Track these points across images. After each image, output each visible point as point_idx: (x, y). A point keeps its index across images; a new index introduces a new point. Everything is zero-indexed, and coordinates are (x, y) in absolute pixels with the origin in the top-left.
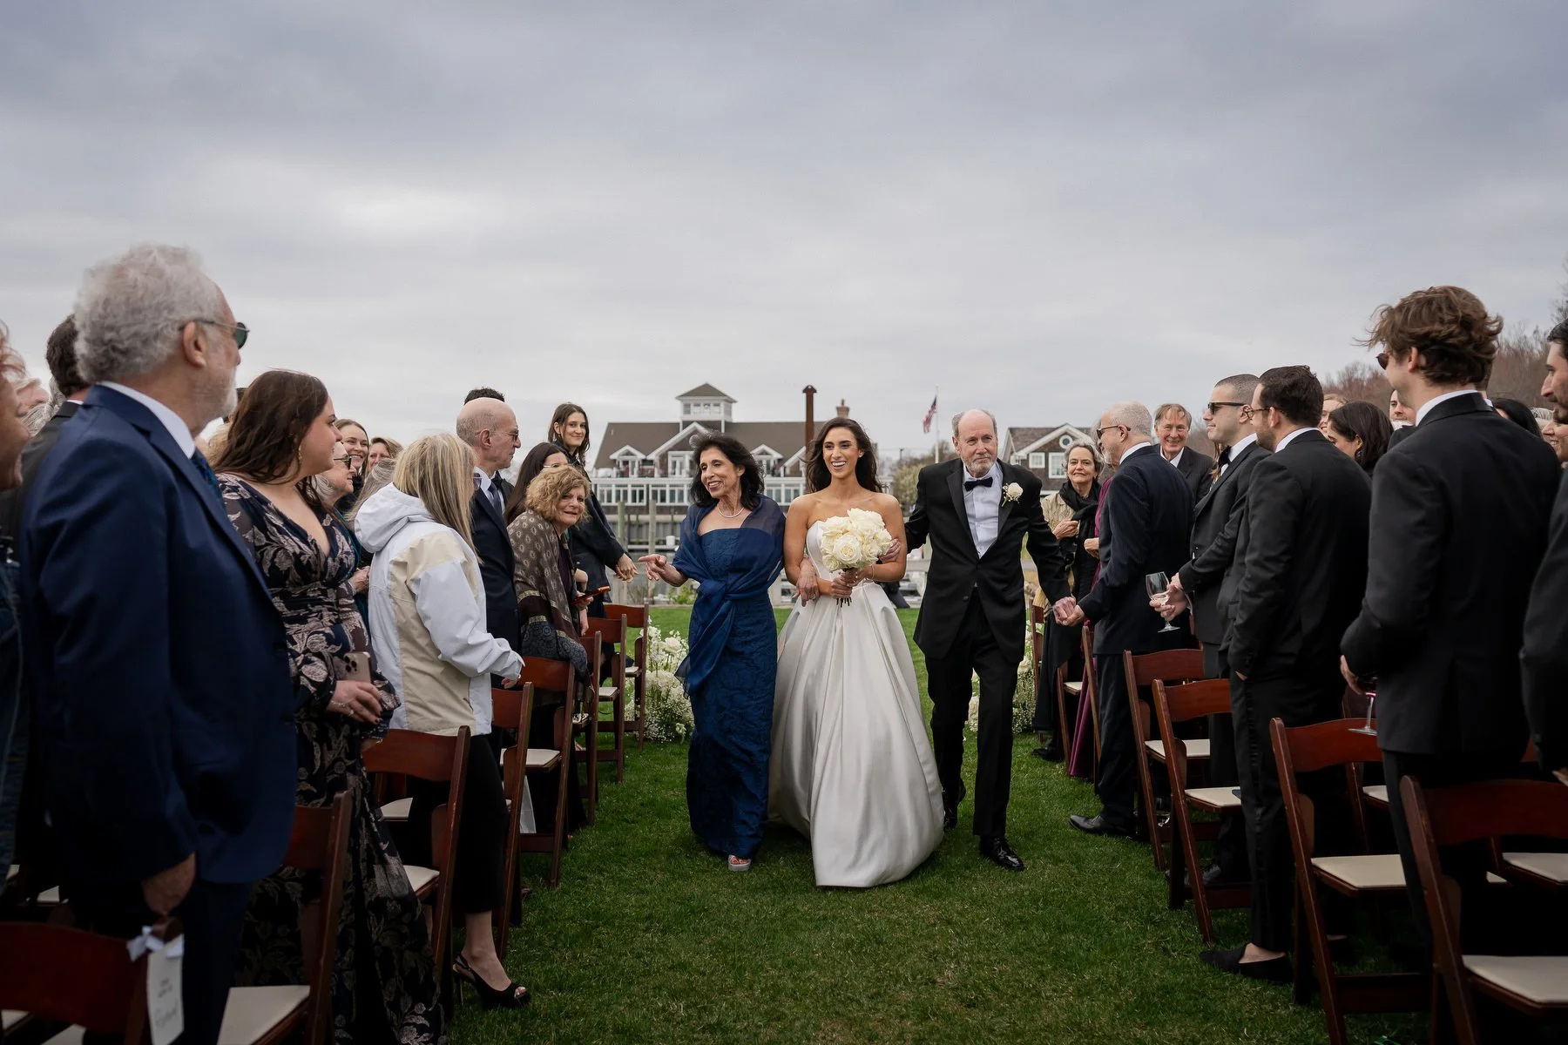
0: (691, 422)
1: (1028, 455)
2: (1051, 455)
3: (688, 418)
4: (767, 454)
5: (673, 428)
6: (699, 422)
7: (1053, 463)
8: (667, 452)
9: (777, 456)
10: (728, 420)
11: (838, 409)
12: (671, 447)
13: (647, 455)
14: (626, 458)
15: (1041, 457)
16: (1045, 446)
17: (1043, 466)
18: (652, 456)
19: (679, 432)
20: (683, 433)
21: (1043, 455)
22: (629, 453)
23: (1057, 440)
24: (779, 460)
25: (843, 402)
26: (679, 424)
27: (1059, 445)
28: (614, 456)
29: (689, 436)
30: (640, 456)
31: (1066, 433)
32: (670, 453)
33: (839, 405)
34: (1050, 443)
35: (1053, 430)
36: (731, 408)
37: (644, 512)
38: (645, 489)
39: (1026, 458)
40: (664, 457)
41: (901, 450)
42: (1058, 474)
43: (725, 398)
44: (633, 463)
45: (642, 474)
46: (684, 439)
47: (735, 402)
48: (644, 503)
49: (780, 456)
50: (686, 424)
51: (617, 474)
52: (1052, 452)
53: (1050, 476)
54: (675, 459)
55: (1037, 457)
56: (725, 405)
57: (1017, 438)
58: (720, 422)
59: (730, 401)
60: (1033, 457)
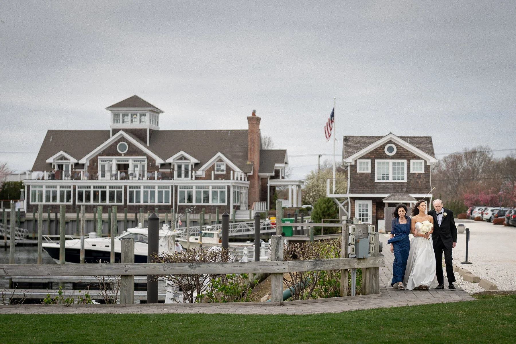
0: (119, 130)
1: (356, 161)
2: (376, 161)
3: (117, 126)
4: (185, 159)
5: (104, 135)
6: (126, 131)
7: (378, 169)
8: (97, 156)
9: (194, 160)
10: (154, 128)
11: (249, 119)
12: (100, 152)
13: (78, 160)
14: (61, 162)
15: (367, 163)
16: (372, 153)
17: (369, 171)
18: (83, 161)
19: (109, 138)
20: (112, 139)
21: (369, 161)
22: (63, 158)
23: (382, 147)
24: (196, 164)
25: (254, 113)
26: (109, 131)
27: (384, 152)
28: (50, 160)
29: (116, 143)
30: (73, 160)
31: (390, 142)
32: (99, 157)
33: (251, 115)
34: (376, 150)
35: (379, 138)
36: (158, 117)
37: (71, 210)
38: (72, 190)
39: (353, 164)
40: (94, 161)
41: (320, 156)
42: (383, 179)
43: (151, 109)
44: (67, 166)
45: (75, 176)
46: (112, 145)
47: (162, 112)
48: (71, 203)
49: (196, 161)
50: (115, 131)
51: (49, 176)
52: (377, 158)
53: (376, 181)
54: (103, 163)
55: (364, 163)
56: (150, 115)
57: (350, 146)
58: (145, 130)
59: (156, 111)
60: (360, 163)
